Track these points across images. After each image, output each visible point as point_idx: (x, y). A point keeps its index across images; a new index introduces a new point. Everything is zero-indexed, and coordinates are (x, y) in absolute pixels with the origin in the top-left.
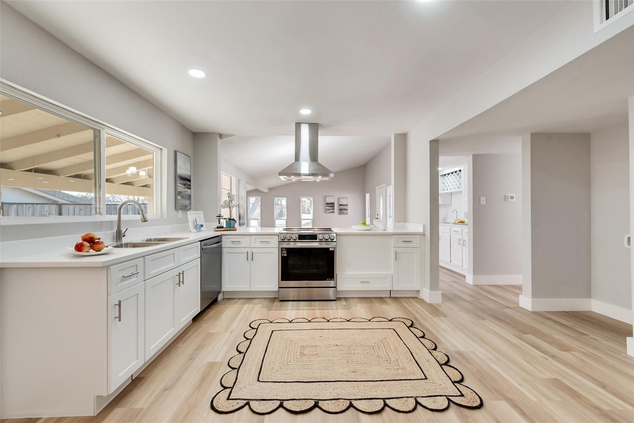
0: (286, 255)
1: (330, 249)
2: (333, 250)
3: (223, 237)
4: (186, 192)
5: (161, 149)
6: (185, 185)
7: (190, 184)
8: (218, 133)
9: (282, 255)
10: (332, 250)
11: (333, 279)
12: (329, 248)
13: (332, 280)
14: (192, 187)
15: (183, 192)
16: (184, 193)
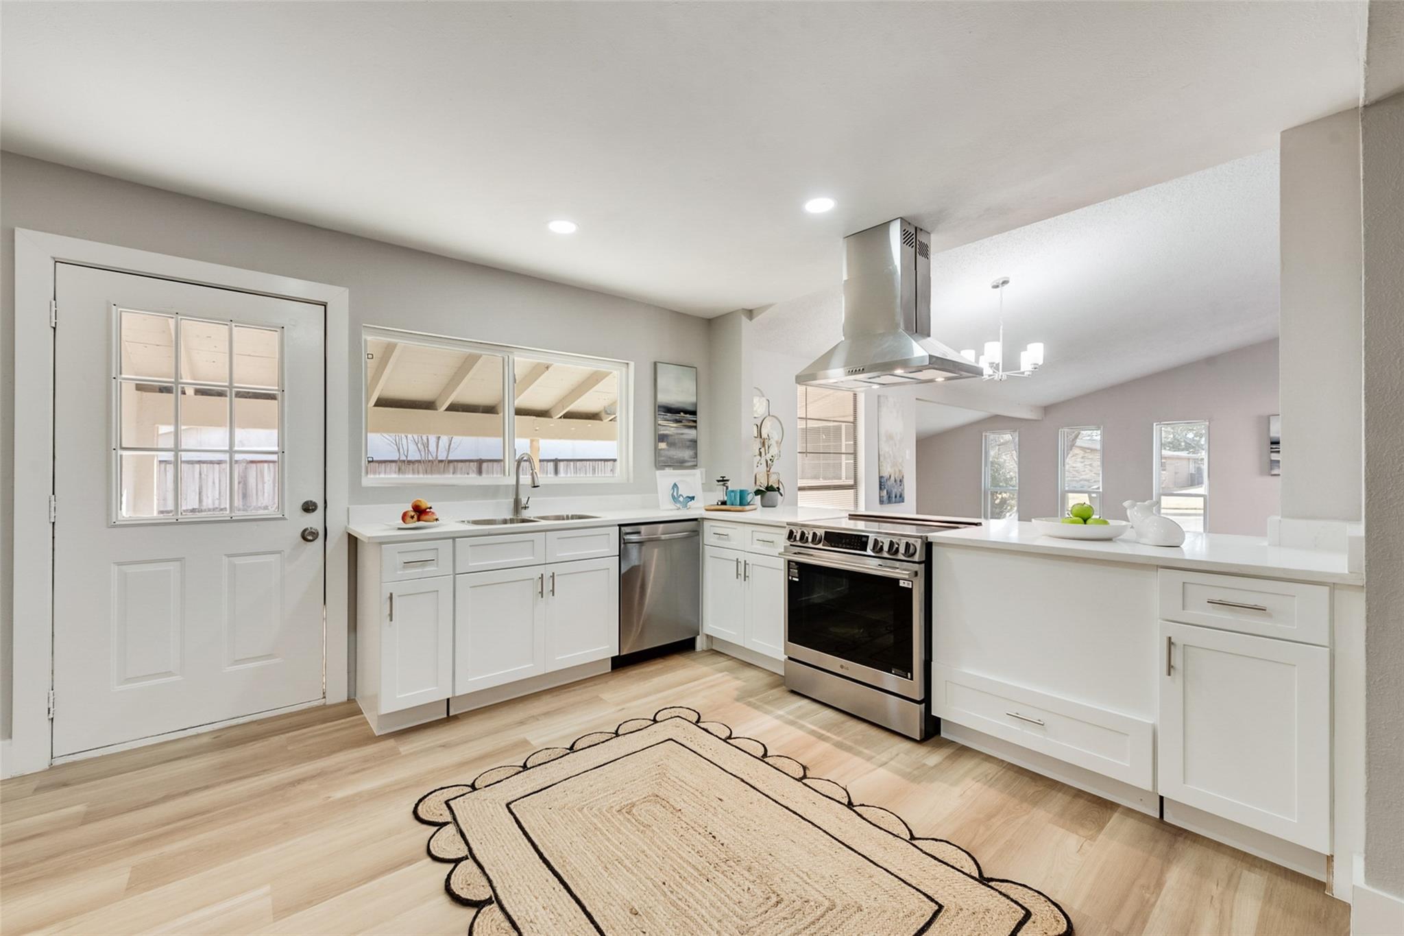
0: (797, 580)
1: (902, 584)
2: (910, 587)
3: (706, 524)
4: (682, 434)
5: (627, 364)
6: (677, 421)
7: (695, 419)
8: (743, 309)
9: (790, 578)
10: (906, 585)
11: (909, 675)
12: (897, 581)
13: (907, 678)
14: (699, 425)
15: (672, 435)
16: (676, 437)
